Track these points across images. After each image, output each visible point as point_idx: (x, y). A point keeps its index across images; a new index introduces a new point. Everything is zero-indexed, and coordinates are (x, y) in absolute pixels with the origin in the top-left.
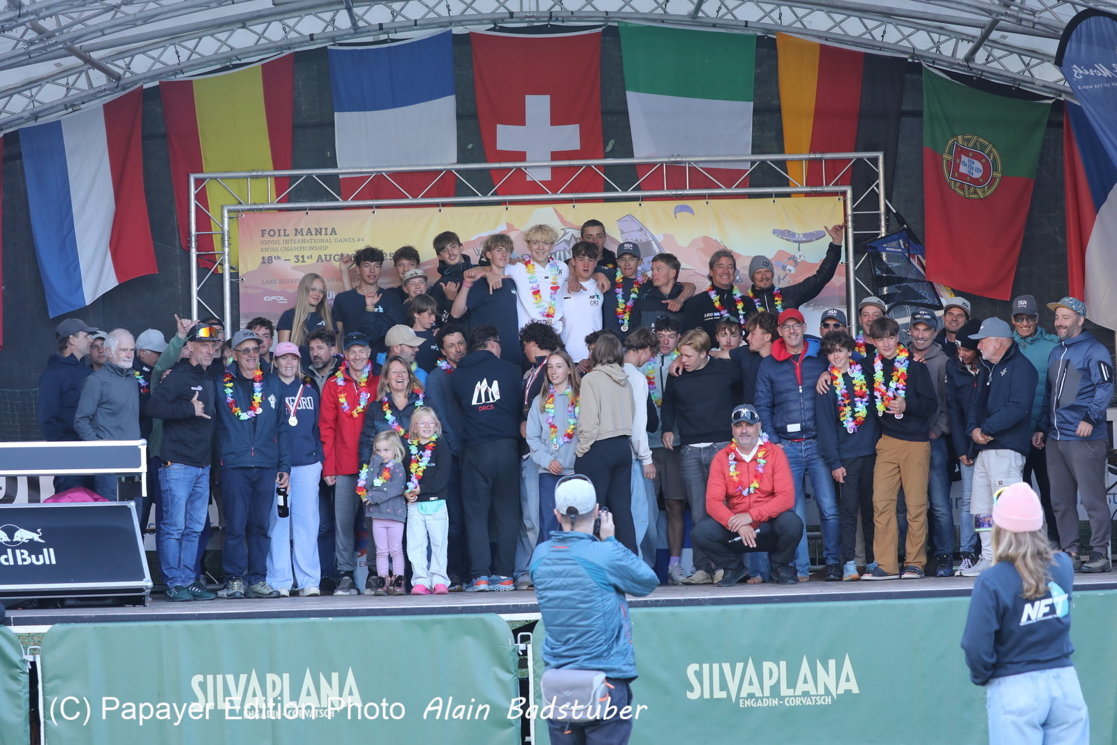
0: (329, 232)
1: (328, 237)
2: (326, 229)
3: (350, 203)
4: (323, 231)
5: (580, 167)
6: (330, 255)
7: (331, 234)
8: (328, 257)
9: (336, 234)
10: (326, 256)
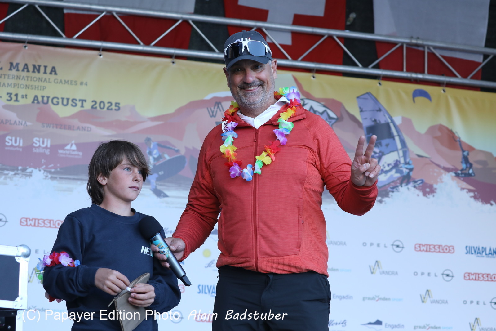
0: (49, 70)
1: (47, 76)
2: (45, 67)
3: (74, 41)
4: (42, 69)
5: (321, 36)
6: (48, 97)
7: (51, 73)
8: (45, 99)
9: (56, 74)
10: (43, 97)
